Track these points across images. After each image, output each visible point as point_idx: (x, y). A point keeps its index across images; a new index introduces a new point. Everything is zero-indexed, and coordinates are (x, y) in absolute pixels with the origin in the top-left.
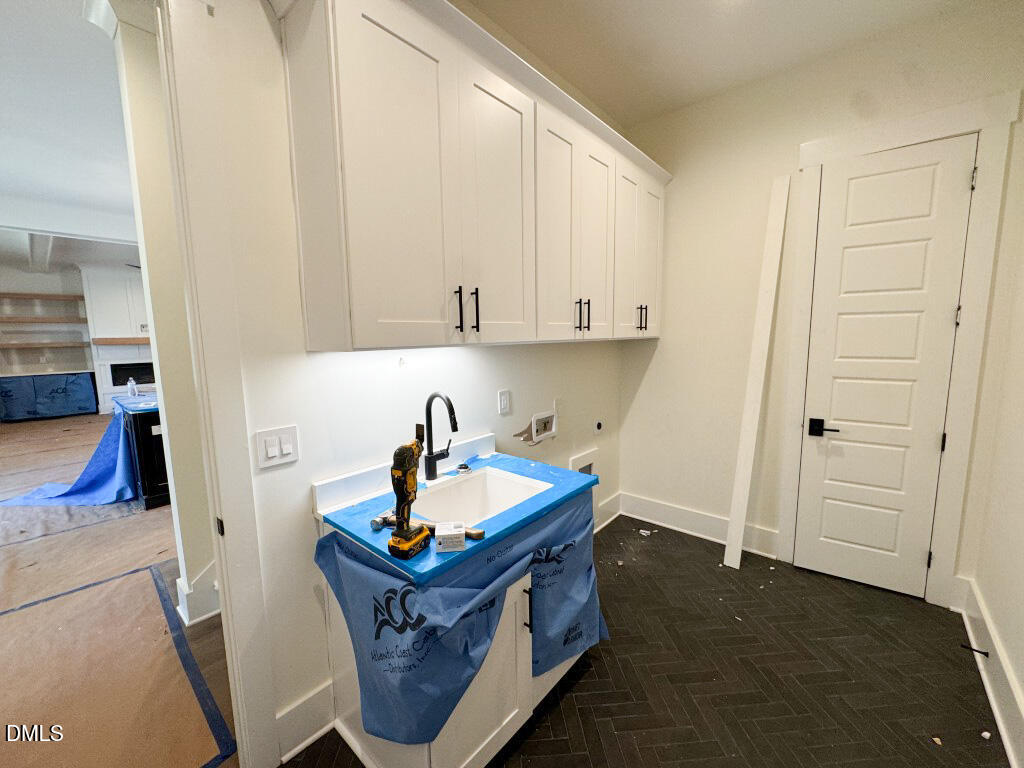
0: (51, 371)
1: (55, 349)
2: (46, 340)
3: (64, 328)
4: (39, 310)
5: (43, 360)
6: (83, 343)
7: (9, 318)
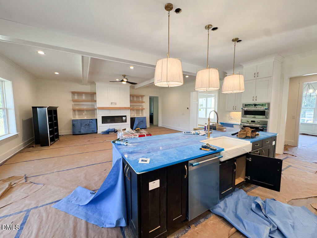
0: (86, 118)
1: (87, 110)
2: (85, 107)
3: (90, 103)
4: (84, 97)
5: (84, 114)
6: (95, 109)
7: (76, 100)
